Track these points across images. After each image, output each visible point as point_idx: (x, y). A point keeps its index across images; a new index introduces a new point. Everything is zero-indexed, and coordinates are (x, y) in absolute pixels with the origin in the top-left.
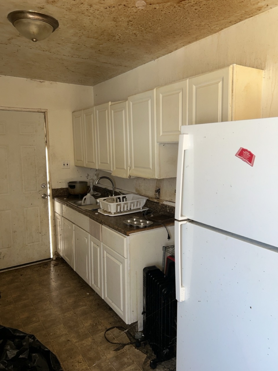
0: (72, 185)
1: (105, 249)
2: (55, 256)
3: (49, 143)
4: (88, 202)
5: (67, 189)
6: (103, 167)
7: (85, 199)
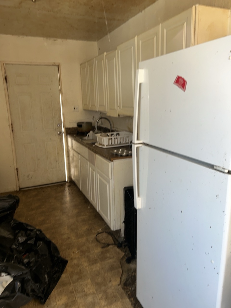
0: (80, 125)
1: (98, 172)
2: (69, 180)
3: (62, 91)
4: (90, 137)
5: (76, 128)
6: (102, 109)
7: (89, 135)
